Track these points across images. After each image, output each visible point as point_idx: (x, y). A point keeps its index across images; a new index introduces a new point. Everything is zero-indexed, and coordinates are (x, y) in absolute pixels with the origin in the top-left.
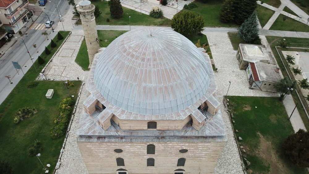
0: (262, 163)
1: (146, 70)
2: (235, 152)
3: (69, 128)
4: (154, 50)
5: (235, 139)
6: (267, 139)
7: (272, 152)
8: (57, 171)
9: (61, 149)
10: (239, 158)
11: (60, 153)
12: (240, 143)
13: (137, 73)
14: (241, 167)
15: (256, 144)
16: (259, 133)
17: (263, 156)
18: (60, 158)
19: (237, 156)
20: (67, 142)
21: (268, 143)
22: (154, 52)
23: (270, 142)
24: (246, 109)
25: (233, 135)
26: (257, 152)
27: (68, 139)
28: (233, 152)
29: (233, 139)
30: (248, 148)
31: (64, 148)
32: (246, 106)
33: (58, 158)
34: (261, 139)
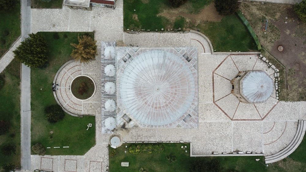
0: (179, 20)
1: (181, 92)
2: (172, 35)
3: (155, 142)
4: (169, 88)
5: (162, 32)
6: (162, 11)
7: (171, 12)
8: (185, 142)
9: (171, 143)
10: (176, 33)
11: (174, 143)
12: (165, 30)
13: (182, 97)
14: (181, 34)
15: (166, 20)
16: (158, 15)
17: (174, 18)
18: (177, 142)
19: (175, 34)
20: (166, 141)
21: (165, 12)
22: (171, 87)
23: (164, 10)
24: (137, 18)
25: (159, 33)
26: (172, 21)
27: (164, 141)
28: (172, 36)
29: (162, 34)
30: (169, 26)
31: (170, 141)
32: (133, 17)
33: (177, 143)
34: (162, 16)
